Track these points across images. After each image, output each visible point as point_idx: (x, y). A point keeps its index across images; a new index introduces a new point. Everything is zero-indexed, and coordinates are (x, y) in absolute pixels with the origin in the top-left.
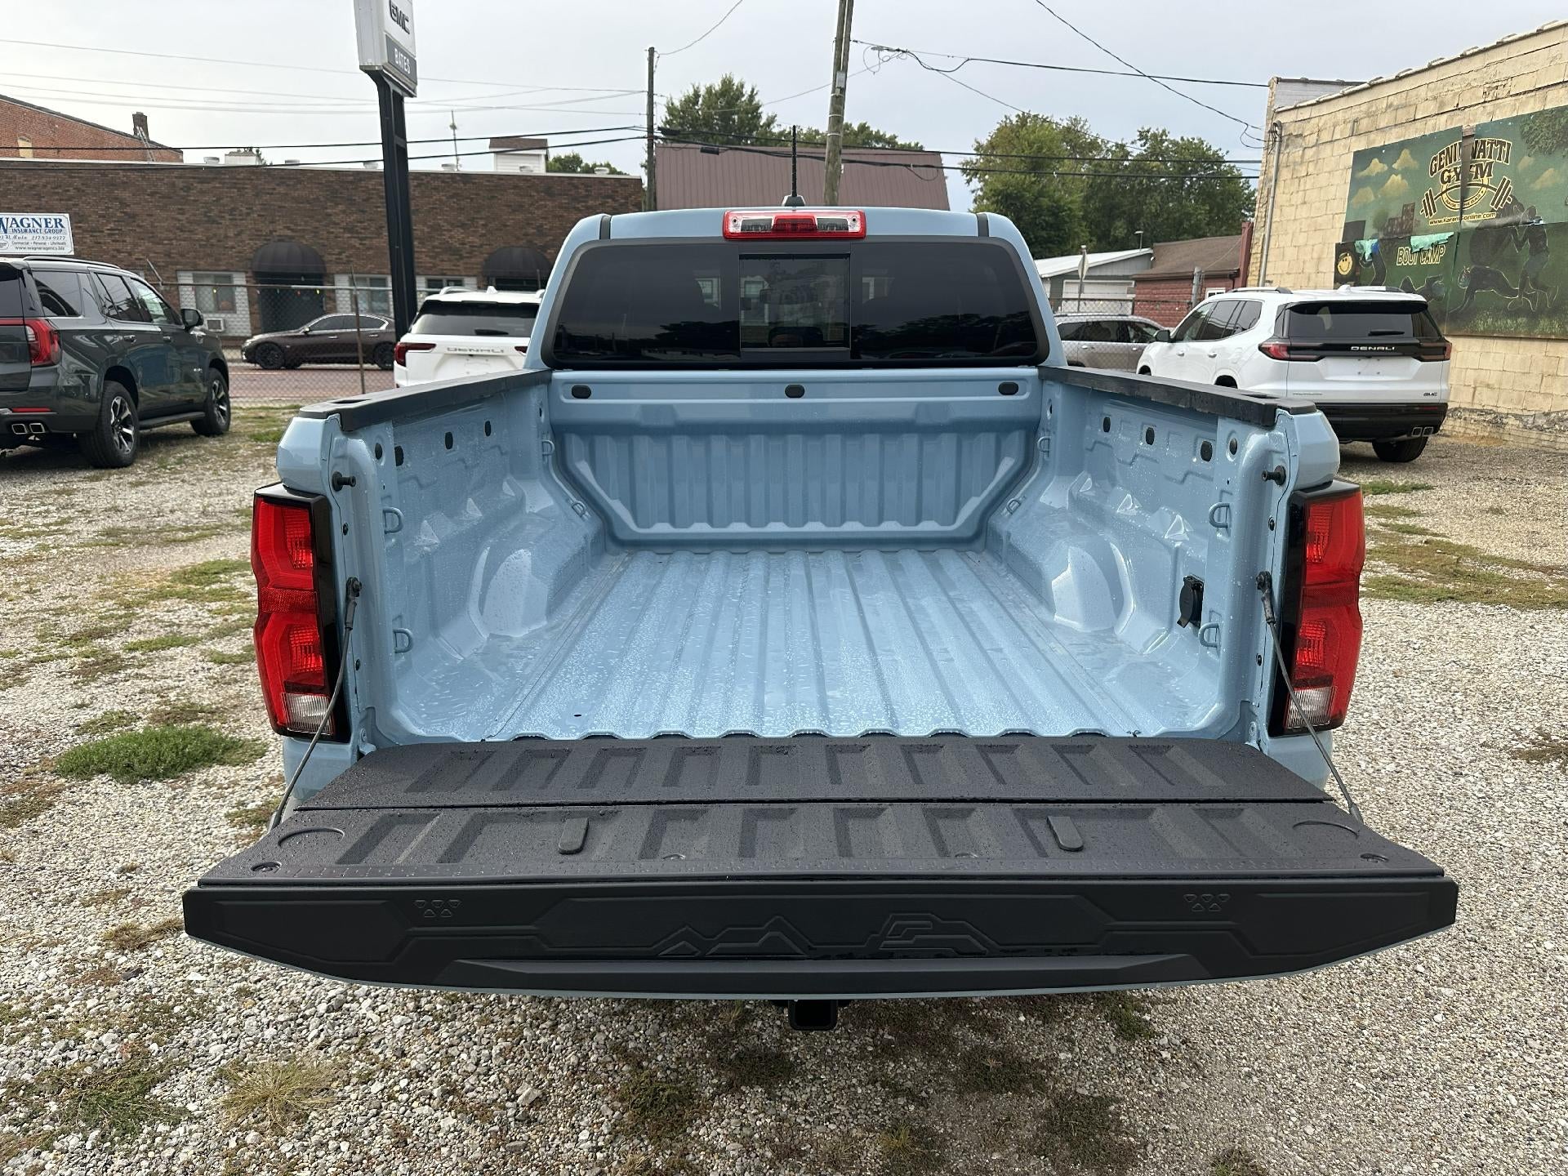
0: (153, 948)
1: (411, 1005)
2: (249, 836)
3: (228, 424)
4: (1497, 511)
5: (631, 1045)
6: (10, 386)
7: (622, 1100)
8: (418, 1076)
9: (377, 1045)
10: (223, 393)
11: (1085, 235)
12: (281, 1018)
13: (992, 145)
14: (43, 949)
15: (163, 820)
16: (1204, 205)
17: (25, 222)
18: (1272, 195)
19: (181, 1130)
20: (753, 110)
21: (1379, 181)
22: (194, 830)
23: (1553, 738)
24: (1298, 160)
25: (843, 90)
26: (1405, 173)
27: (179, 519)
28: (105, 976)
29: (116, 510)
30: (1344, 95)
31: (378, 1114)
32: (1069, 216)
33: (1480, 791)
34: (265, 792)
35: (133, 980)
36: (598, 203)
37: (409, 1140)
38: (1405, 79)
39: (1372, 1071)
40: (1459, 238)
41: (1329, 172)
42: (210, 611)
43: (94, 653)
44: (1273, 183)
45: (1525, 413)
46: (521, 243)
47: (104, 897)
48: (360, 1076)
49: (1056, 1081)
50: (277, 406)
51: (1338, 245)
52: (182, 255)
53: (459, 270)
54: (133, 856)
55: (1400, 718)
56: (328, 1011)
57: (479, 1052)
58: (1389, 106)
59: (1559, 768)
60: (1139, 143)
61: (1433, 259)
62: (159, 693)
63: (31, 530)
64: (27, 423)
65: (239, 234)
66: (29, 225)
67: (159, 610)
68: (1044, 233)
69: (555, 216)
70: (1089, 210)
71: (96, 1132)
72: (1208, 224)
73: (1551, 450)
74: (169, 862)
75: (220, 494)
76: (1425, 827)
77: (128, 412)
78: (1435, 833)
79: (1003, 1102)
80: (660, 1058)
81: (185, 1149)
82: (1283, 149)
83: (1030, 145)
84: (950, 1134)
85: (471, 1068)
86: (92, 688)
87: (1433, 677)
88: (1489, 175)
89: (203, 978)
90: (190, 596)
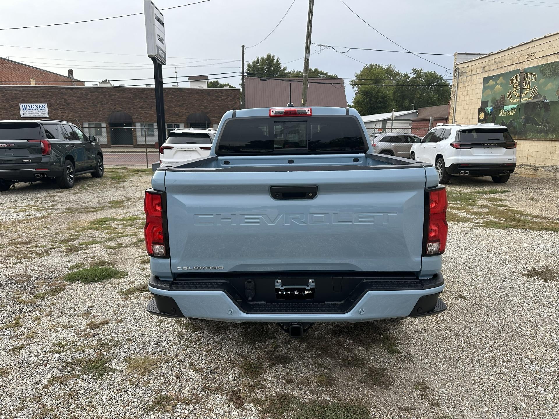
0: (101, 328)
1: (178, 343)
2: (125, 298)
3: (103, 173)
4: (532, 199)
5: (243, 354)
6: (35, 162)
7: (241, 368)
8: (182, 361)
9: (169, 353)
10: (101, 163)
11: (394, 105)
12: (141, 346)
13: (361, 75)
14: (69, 328)
15: (99, 294)
16: (436, 94)
17: (33, 106)
18: (456, 92)
19: (115, 374)
20: (278, 64)
21: (492, 87)
22: (108, 296)
23: (536, 270)
24: (465, 80)
25: (308, 60)
26: (501, 84)
27: (90, 204)
28: (88, 335)
29: (70, 202)
30: (480, 59)
31: (171, 371)
32: (388, 99)
33: (510, 286)
34: (128, 286)
35: (96, 336)
36: (225, 98)
37: (180, 377)
38: (500, 53)
39: (465, 362)
40: (520, 107)
41: (476, 84)
42: (104, 233)
43: (70, 246)
44: (457, 88)
45: (545, 166)
46: (199, 112)
47: (84, 315)
48: (165, 361)
49: (369, 364)
50: (118, 167)
51: (479, 109)
52: (85, 117)
53: (178, 121)
54: (91, 304)
55: (488, 264)
56: (154, 344)
57: (199, 355)
58: (495, 62)
59: (536, 279)
60: (413, 73)
61: (512, 114)
62: (91, 257)
63: (43, 208)
64: (40, 174)
65: (104, 109)
66: (34, 107)
67: (88, 233)
68: (380, 105)
69: (211, 102)
70: (396, 96)
71: (92, 374)
72: (438, 101)
73: (554, 178)
74: (102, 305)
75: (103, 197)
76: (491, 296)
77: (72, 170)
78: (494, 298)
79: (354, 369)
80: (252, 357)
81: (117, 379)
82: (459, 77)
83: (374, 75)
84: (337, 377)
85: (197, 359)
86: (71, 256)
87: (500, 252)
88: (530, 85)
89: (117, 336)
90: (97, 229)
